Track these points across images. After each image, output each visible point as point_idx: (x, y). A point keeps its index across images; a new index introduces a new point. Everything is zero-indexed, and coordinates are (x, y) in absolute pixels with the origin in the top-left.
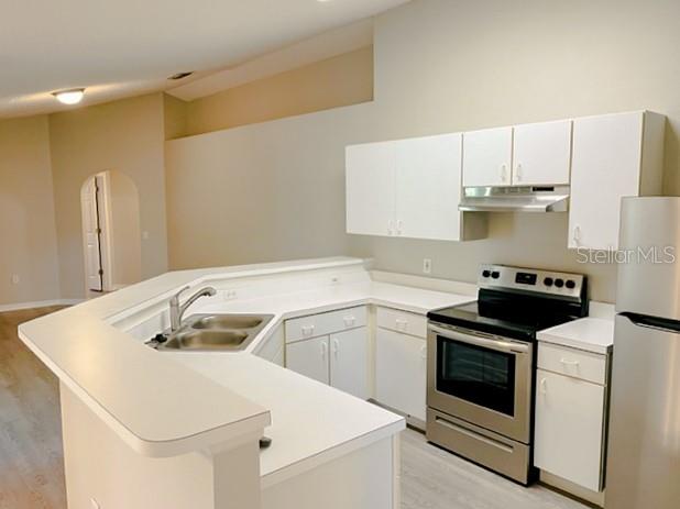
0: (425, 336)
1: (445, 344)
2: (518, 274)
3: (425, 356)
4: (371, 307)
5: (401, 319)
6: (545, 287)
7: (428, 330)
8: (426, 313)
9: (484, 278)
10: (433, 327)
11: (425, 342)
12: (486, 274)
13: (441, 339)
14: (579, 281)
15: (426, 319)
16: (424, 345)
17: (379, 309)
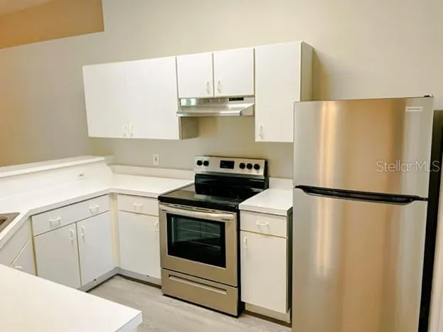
0: (158, 215)
1: (173, 219)
2: (222, 162)
3: (158, 230)
4: (113, 195)
5: (138, 203)
6: (241, 170)
7: (160, 209)
8: (157, 197)
9: (198, 166)
10: (163, 207)
11: (158, 218)
12: (199, 163)
13: (169, 216)
14: (262, 164)
15: (157, 202)
16: (157, 221)
17: (119, 197)
